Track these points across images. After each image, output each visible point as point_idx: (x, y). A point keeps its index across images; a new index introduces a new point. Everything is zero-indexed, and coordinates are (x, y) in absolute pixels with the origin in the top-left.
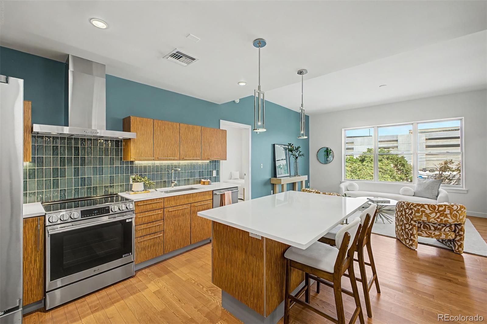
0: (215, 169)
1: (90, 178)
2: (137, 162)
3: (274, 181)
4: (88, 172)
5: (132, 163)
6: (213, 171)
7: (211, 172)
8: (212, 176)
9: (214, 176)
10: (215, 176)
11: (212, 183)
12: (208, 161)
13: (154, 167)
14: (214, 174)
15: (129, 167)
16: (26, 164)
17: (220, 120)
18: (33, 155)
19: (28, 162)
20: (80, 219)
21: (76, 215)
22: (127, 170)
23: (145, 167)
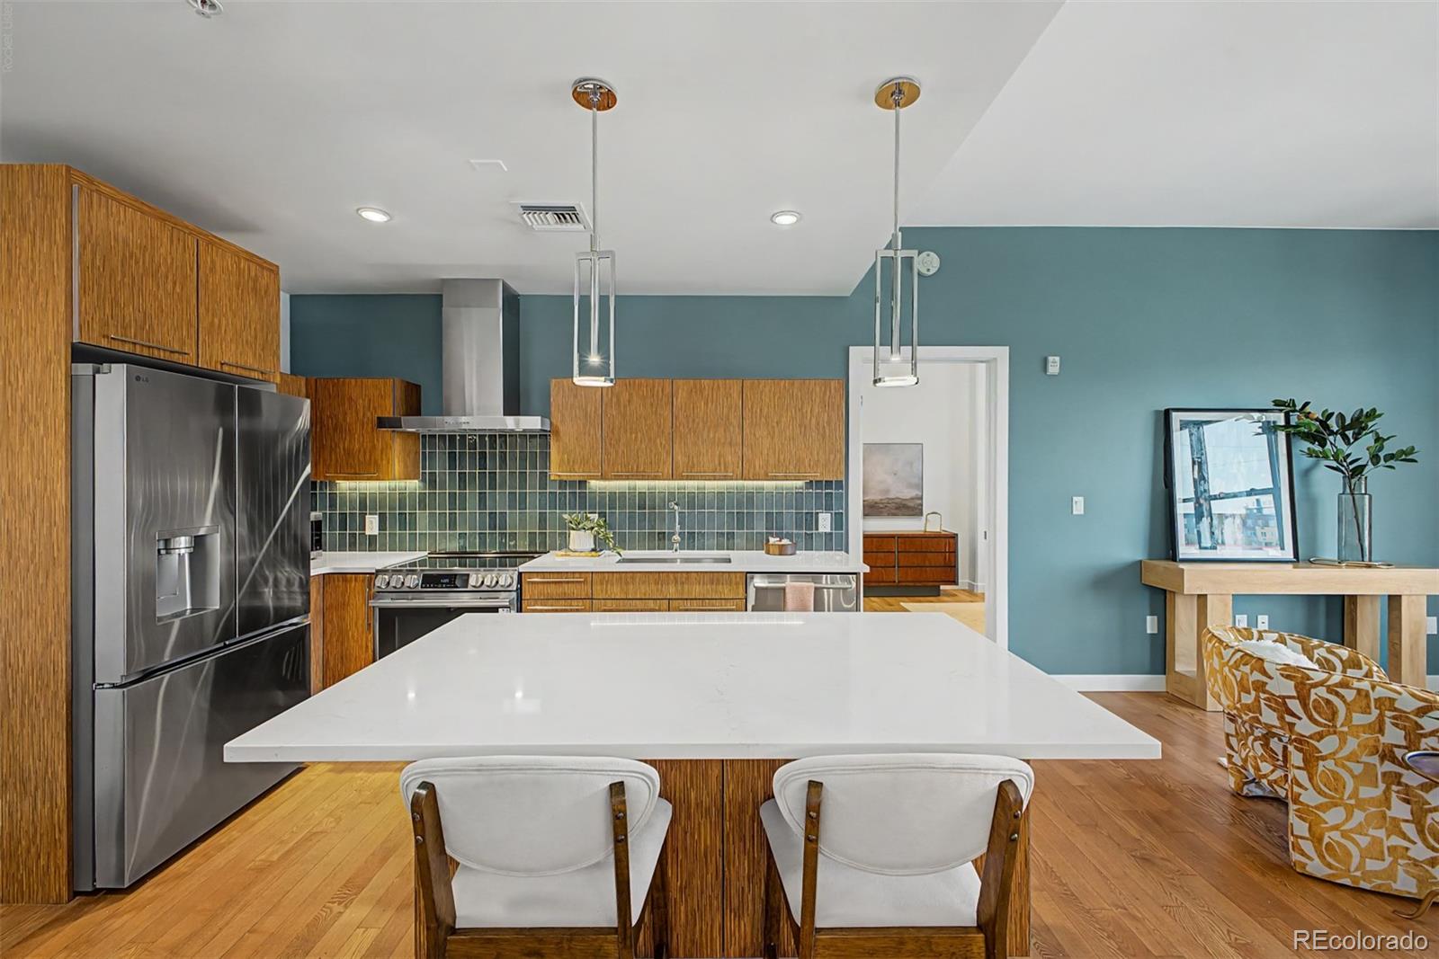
0: (828, 508)
1: (503, 515)
2: (593, 484)
3: (1159, 573)
4: (500, 499)
5: (583, 485)
6: (817, 515)
7: (811, 521)
8: (817, 529)
9: (821, 530)
10: (828, 530)
12: (800, 483)
13: (632, 494)
14: (825, 522)
15: (576, 495)
16: (414, 485)
17: (851, 348)
18: (424, 468)
19: (417, 481)
20: (420, 589)
21: (412, 581)
22: (572, 500)
23: (612, 494)
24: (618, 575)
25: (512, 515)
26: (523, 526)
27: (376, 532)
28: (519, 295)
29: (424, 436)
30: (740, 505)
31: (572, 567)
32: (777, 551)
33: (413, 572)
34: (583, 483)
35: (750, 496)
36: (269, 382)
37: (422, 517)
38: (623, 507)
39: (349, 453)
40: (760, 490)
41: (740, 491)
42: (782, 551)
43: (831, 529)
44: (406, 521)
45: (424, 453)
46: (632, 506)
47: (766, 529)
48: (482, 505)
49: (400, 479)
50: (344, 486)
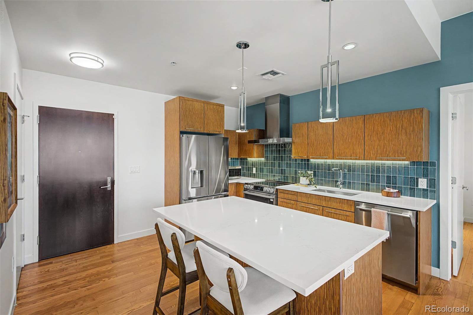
0: (425, 176)
1: (285, 170)
2: (312, 160)
4: (284, 165)
6: (417, 179)
7: (414, 182)
8: (417, 186)
9: (420, 187)
10: (425, 188)
11: (401, 196)
12: (407, 162)
13: (326, 165)
14: (423, 183)
15: (306, 164)
16: (263, 159)
17: (441, 88)
18: (265, 155)
19: (264, 158)
20: (253, 190)
21: (252, 187)
22: (305, 166)
23: (318, 164)
24: (305, 194)
25: (287, 170)
26: (290, 174)
27: (255, 173)
28: (289, 97)
29: (265, 145)
30: (372, 171)
31: (301, 191)
32: (386, 195)
33: (253, 185)
34: (308, 160)
35: (378, 169)
36: (221, 134)
37: (265, 169)
38: (322, 169)
39: (245, 150)
40: (383, 165)
41: (373, 165)
42: (389, 195)
43: (427, 187)
44: (262, 170)
45: (265, 150)
46: (325, 169)
47: (387, 183)
48: (279, 167)
49: (256, 158)
50: (249, 159)
